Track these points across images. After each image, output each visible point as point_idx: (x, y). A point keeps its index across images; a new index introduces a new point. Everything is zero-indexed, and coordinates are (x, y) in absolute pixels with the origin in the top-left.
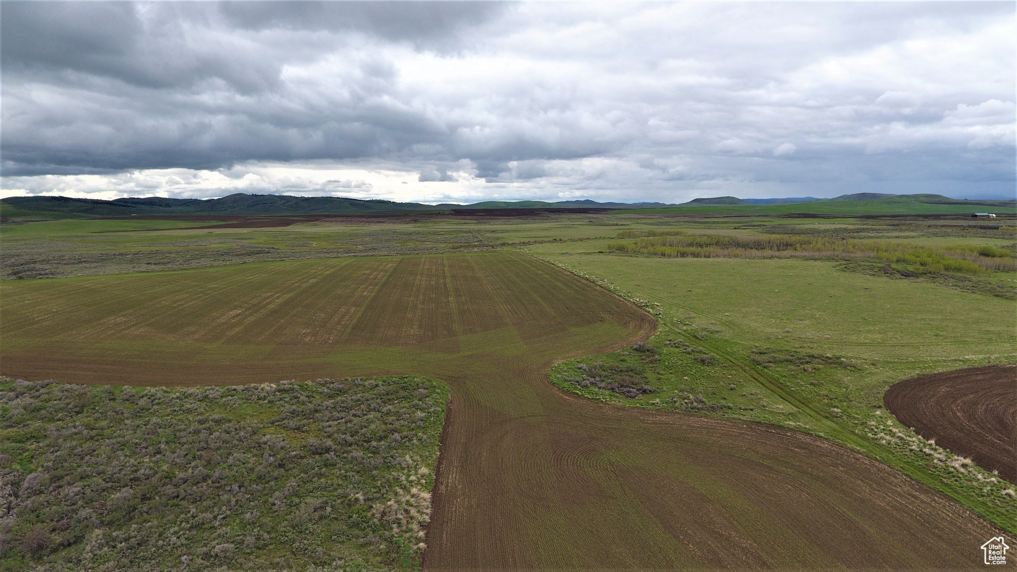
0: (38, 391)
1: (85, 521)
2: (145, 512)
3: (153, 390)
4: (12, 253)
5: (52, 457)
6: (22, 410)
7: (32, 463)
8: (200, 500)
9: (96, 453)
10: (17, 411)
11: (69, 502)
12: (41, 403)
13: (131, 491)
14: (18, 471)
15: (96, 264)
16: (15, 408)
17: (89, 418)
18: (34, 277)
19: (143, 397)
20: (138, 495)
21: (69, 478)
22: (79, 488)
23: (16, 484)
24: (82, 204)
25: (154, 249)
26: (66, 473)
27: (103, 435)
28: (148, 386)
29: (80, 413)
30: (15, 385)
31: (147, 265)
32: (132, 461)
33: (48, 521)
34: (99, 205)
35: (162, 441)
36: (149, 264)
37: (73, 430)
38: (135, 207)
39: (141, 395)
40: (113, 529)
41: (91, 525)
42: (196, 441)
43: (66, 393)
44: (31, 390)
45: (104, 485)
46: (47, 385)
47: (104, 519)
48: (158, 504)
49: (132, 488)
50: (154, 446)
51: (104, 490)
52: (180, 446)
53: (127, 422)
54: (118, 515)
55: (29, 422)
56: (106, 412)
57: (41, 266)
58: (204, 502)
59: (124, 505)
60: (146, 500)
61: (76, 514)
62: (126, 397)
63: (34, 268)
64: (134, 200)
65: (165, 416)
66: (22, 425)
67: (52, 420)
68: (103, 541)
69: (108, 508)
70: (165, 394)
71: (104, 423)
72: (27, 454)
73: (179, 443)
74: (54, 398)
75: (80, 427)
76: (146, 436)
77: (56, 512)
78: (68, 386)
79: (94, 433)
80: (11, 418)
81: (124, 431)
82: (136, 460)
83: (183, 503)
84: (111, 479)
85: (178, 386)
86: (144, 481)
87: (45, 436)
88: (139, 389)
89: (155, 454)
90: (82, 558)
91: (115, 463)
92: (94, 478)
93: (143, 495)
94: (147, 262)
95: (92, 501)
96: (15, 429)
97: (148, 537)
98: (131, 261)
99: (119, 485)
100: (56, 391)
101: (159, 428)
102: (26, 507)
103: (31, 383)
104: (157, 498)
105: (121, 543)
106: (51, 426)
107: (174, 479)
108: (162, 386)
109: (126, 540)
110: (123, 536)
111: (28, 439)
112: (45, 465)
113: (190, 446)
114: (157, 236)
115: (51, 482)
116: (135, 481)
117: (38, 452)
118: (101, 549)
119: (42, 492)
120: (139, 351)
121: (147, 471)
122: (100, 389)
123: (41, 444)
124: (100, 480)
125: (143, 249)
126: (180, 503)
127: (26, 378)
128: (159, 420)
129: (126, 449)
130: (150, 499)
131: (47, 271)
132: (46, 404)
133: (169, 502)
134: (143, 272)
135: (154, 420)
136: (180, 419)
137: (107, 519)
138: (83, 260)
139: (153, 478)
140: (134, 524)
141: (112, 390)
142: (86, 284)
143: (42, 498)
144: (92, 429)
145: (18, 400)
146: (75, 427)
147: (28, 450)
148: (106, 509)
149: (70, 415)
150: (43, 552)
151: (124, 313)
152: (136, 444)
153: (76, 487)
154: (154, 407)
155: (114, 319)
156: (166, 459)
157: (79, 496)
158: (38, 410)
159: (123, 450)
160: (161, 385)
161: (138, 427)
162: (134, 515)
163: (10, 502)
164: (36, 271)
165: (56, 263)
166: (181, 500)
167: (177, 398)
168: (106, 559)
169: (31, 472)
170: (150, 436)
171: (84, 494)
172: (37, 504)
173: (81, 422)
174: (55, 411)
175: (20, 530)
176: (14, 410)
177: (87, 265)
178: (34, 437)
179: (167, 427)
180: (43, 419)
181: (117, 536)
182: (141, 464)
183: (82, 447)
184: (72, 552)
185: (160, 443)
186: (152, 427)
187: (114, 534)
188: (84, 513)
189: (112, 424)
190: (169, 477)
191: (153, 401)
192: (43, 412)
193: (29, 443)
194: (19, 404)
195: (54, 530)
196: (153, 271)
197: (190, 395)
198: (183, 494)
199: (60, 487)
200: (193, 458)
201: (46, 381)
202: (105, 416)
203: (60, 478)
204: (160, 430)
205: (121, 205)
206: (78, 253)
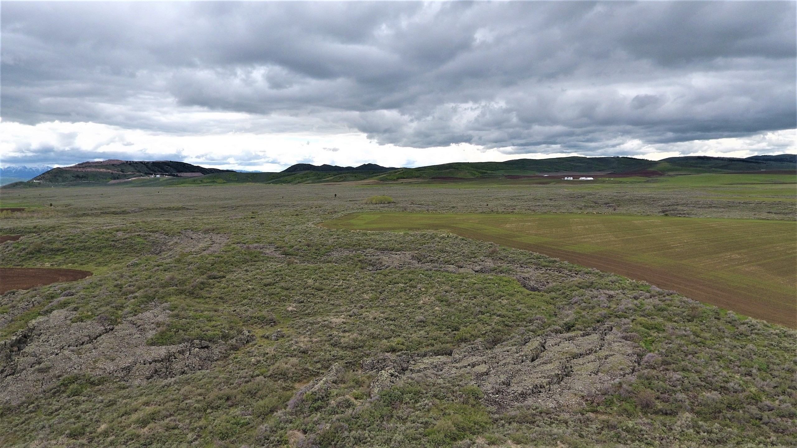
0: (664, 297)
1: (680, 402)
2: (728, 418)
3: (754, 321)
4: (664, 197)
5: (666, 347)
6: (653, 307)
7: (652, 345)
8: (782, 433)
9: (697, 355)
10: (649, 307)
11: (672, 383)
12: (665, 306)
13: (720, 396)
14: (643, 347)
15: (723, 209)
16: (648, 304)
17: (697, 327)
18: (675, 215)
19: (744, 324)
20: (725, 402)
21: (674, 366)
22: (680, 377)
23: (640, 356)
24: (720, 162)
25: (777, 200)
26: (673, 362)
27: (705, 344)
28: (750, 316)
29: (691, 321)
30: (650, 288)
31: (768, 214)
32: (725, 372)
33: (655, 390)
34: (733, 162)
35: (755, 367)
36: (769, 212)
37: (684, 332)
38: (765, 164)
39: (742, 322)
40: (700, 418)
41: (684, 407)
42: (788, 379)
43: (683, 303)
44: (660, 295)
45: (699, 381)
46: (671, 294)
47: (694, 408)
48: (741, 417)
49: (720, 393)
50: (747, 368)
51: (698, 386)
52: (771, 377)
53: (726, 340)
54: (706, 410)
55: (655, 317)
56: (711, 327)
57: (682, 208)
58: (787, 436)
59: (712, 404)
60: (731, 409)
61: (675, 394)
62: (728, 320)
63: (677, 209)
64: (766, 158)
65: (761, 346)
66: (650, 317)
67: (670, 320)
68: (690, 423)
69: (699, 401)
70: (765, 328)
71: (707, 335)
72: (651, 338)
73: (771, 374)
74: (674, 305)
75: (689, 332)
76: (741, 357)
77: (662, 387)
78: (685, 299)
79: (698, 339)
80: (645, 310)
81: (723, 346)
82: (728, 373)
83: (764, 426)
84: (705, 380)
85: (779, 324)
86: (732, 392)
87: (664, 330)
88: (741, 316)
89: (746, 375)
90: (673, 428)
91: (710, 368)
92: (692, 374)
93: (729, 404)
94: (768, 211)
95: (688, 390)
96: (646, 318)
97: (727, 439)
98: (753, 209)
99: (710, 387)
100: (677, 300)
101: (754, 355)
102: (644, 374)
103: (661, 290)
104: (741, 412)
105: (704, 432)
106: (669, 325)
107: (759, 403)
108: (763, 320)
109: (709, 432)
110: (707, 428)
111: (652, 328)
112: (660, 350)
113: (781, 380)
114: (782, 189)
115: (662, 364)
116: (724, 390)
117: (657, 340)
118: (688, 429)
119: (655, 368)
120: (747, 285)
121: (736, 386)
122: (709, 308)
123: (660, 335)
124: (697, 377)
125: (766, 200)
126: (762, 426)
127: (658, 286)
128: (755, 348)
129: (721, 361)
130: (734, 409)
131: (685, 212)
132: (668, 308)
133: (751, 420)
134: (763, 219)
135: (751, 346)
136: (775, 354)
137: (697, 409)
138: (713, 205)
139: (741, 394)
140: (717, 423)
141: (718, 311)
142: (712, 224)
143: (654, 372)
144: (698, 336)
145: (651, 299)
146: (685, 330)
147: (651, 336)
148: (697, 401)
149: (683, 320)
150: (649, 410)
151: (740, 251)
152: (731, 360)
153: (678, 374)
154: (753, 335)
155: (731, 255)
156: (756, 383)
157: (679, 382)
158: (662, 310)
159: (719, 361)
160: (762, 318)
161: (735, 347)
162: (719, 416)
163: (635, 367)
164: (678, 211)
165: (692, 207)
166: (763, 424)
167: (776, 334)
168: (690, 439)
169: (650, 351)
170: (744, 358)
171: (683, 382)
172: (650, 375)
173: (690, 328)
174: (674, 314)
175: (638, 387)
176: (647, 306)
177: (715, 209)
178: (657, 328)
179: (762, 356)
180: (664, 317)
181: (702, 426)
182: (732, 378)
183: (688, 347)
184: (668, 420)
185: (752, 367)
186: (748, 351)
187: (700, 423)
188: (681, 396)
189: (713, 338)
190: (755, 399)
191: (752, 330)
192: (665, 312)
193: (653, 331)
194: (651, 302)
195: (658, 398)
196: (773, 219)
197: (790, 336)
198: (765, 419)
199: (667, 370)
200: (782, 392)
201: (671, 292)
202: (709, 330)
203: (669, 364)
204: (755, 356)
205: (753, 162)
206: (710, 200)
